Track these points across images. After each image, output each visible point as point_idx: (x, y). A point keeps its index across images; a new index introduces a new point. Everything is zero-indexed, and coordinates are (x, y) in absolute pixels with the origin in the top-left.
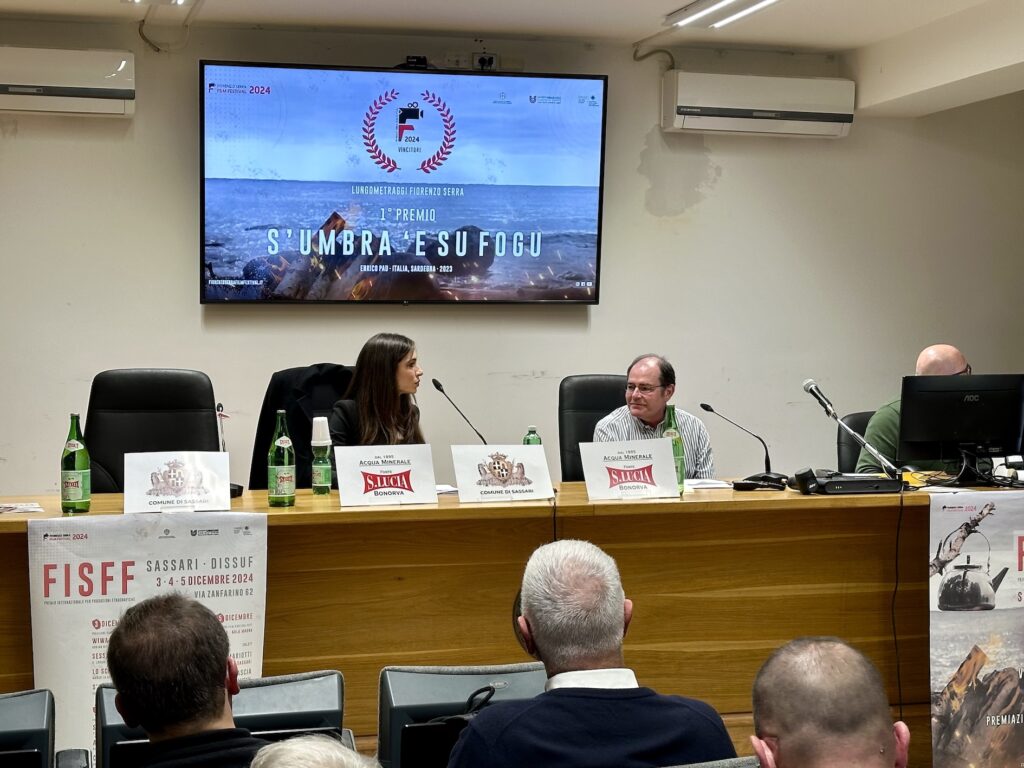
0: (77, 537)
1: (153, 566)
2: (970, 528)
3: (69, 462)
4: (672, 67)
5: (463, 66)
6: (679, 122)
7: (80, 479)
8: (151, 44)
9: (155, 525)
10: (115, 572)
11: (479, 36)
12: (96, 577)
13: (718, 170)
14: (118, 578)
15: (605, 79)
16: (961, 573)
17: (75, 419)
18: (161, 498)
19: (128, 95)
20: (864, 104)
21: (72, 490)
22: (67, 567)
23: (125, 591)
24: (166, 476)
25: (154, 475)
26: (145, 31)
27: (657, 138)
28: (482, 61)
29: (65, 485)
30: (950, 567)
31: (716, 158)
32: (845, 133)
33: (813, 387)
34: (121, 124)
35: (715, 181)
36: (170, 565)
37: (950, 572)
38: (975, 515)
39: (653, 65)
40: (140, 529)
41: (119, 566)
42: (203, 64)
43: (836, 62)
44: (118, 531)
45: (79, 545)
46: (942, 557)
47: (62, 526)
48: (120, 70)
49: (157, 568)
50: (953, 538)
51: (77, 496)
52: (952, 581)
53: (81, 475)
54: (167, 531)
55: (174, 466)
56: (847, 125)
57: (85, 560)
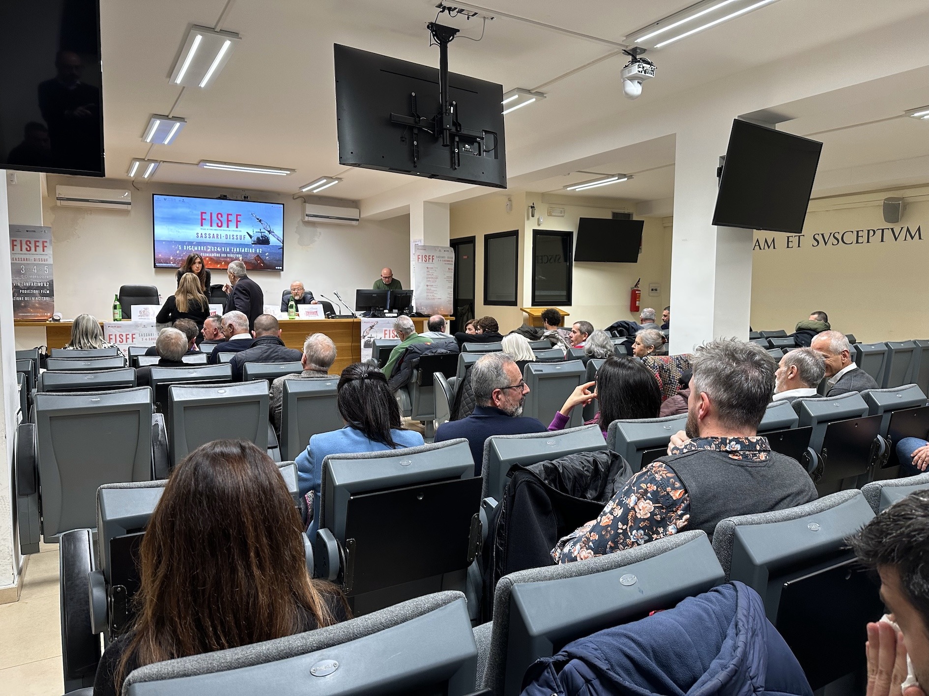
0: (118, 327)
1: (141, 335)
2: (371, 328)
3: (115, 307)
4: (305, 202)
5: (239, 198)
6: (307, 218)
7: (118, 312)
8: (136, 188)
9: (141, 324)
10: (130, 336)
11: (244, 190)
12: (124, 338)
13: (320, 233)
14: (131, 338)
15: (283, 204)
16: (369, 339)
17: (116, 295)
18: (142, 317)
19: (129, 204)
20: (361, 217)
21: (116, 315)
22: (116, 335)
23: (133, 342)
24: (144, 312)
25: (140, 311)
26: (134, 184)
27: (301, 222)
28: (245, 197)
29: (114, 313)
30: (366, 337)
31: (319, 230)
32: (357, 224)
33: (336, 293)
34: (127, 212)
35: (319, 236)
36: (145, 335)
37: (366, 338)
38: (373, 324)
39: (299, 201)
40: (137, 325)
41: (131, 335)
42: (153, 195)
43: (355, 204)
44: (130, 326)
45: (119, 329)
46: (364, 335)
47: (114, 324)
48: (126, 196)
49: (142, 336)
50: (367, 330)
51: (118, 316)
52: (367, 341)
53: (119, 311)
54: (144, 326)
55: (146, 309)
56: (357, 222)
57: (121, 333)
